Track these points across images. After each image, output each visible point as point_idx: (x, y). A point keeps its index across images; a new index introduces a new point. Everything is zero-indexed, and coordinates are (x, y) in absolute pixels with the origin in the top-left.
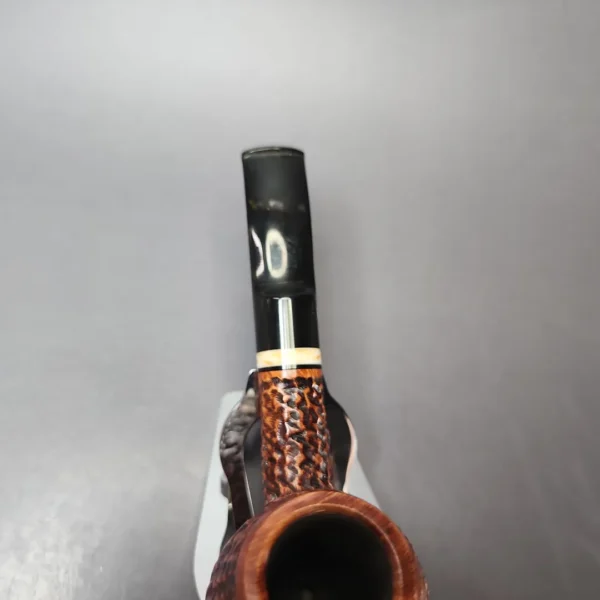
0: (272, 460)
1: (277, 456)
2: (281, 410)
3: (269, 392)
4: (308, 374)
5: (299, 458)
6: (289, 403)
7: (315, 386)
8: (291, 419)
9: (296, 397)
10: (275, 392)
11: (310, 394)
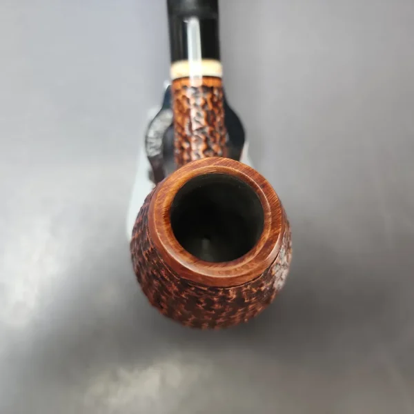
0: (182, 148)
1: (186, 145)
2: (189, 110)
3: (180, 97)
4: (210, 83)
5: (202, 147)
6: (195, 105)
7: (216, 92)
8: (197, 118)
9: (200, 102)
10: (184, 97)
11: (212, 99)
